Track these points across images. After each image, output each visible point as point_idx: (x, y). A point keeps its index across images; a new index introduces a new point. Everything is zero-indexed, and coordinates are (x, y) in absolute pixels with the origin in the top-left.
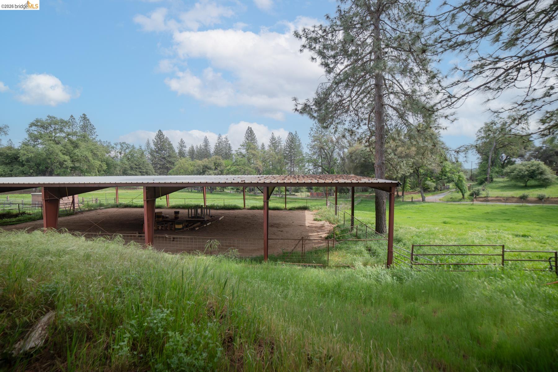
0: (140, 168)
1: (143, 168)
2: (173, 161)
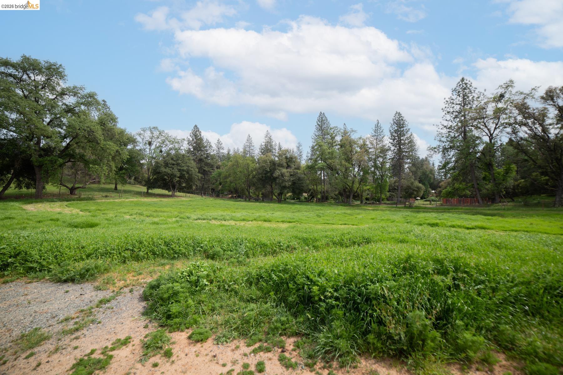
0: (178, 164)
1: (183, 165)
2: (212, 163)
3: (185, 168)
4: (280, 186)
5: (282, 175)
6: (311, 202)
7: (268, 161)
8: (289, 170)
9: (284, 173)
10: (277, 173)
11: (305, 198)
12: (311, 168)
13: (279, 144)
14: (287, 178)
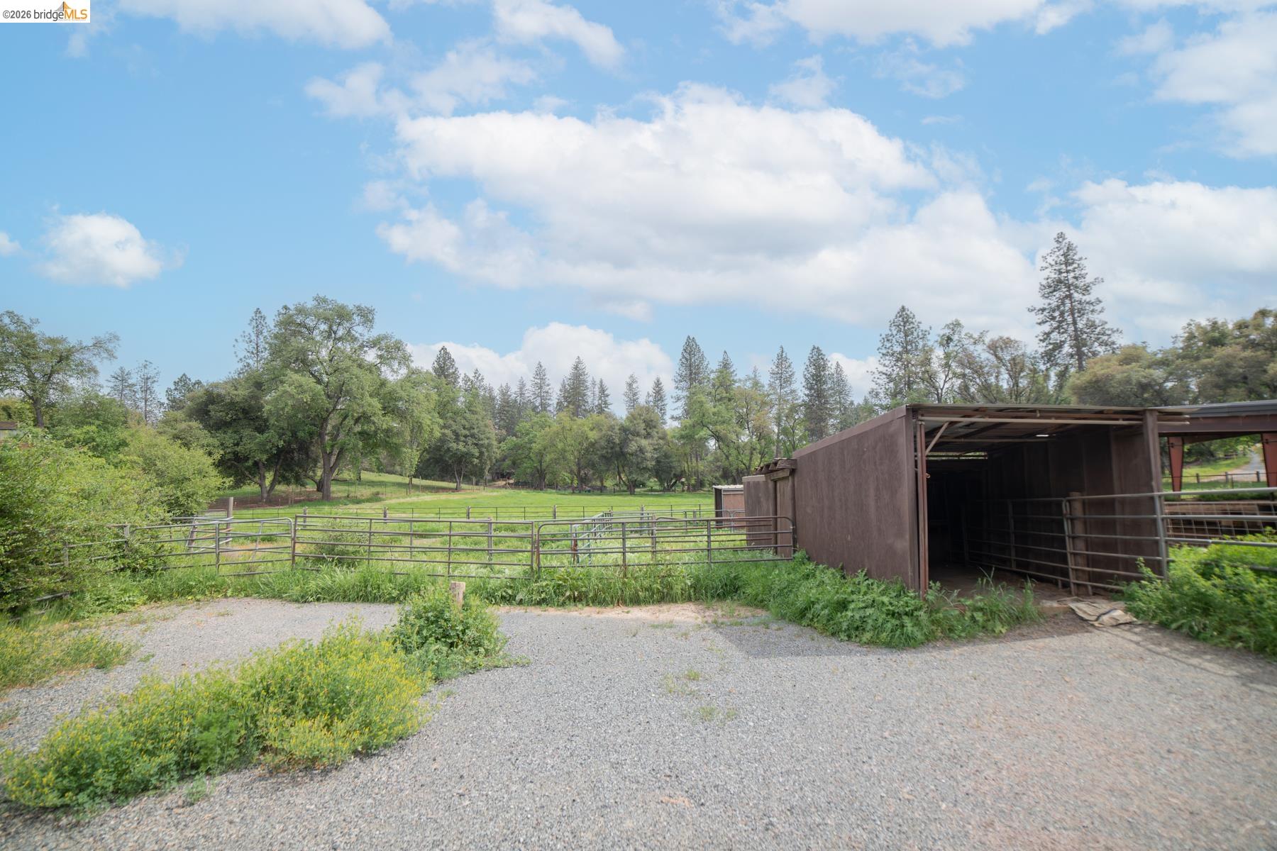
3: (486, 442)
5: (641, 450)
7: (617, 428)
8: (650, 441)
9: (644, 447)
10: (632, 447)
12: (688, 436)
13: (601, 382)
14: (649, 455)
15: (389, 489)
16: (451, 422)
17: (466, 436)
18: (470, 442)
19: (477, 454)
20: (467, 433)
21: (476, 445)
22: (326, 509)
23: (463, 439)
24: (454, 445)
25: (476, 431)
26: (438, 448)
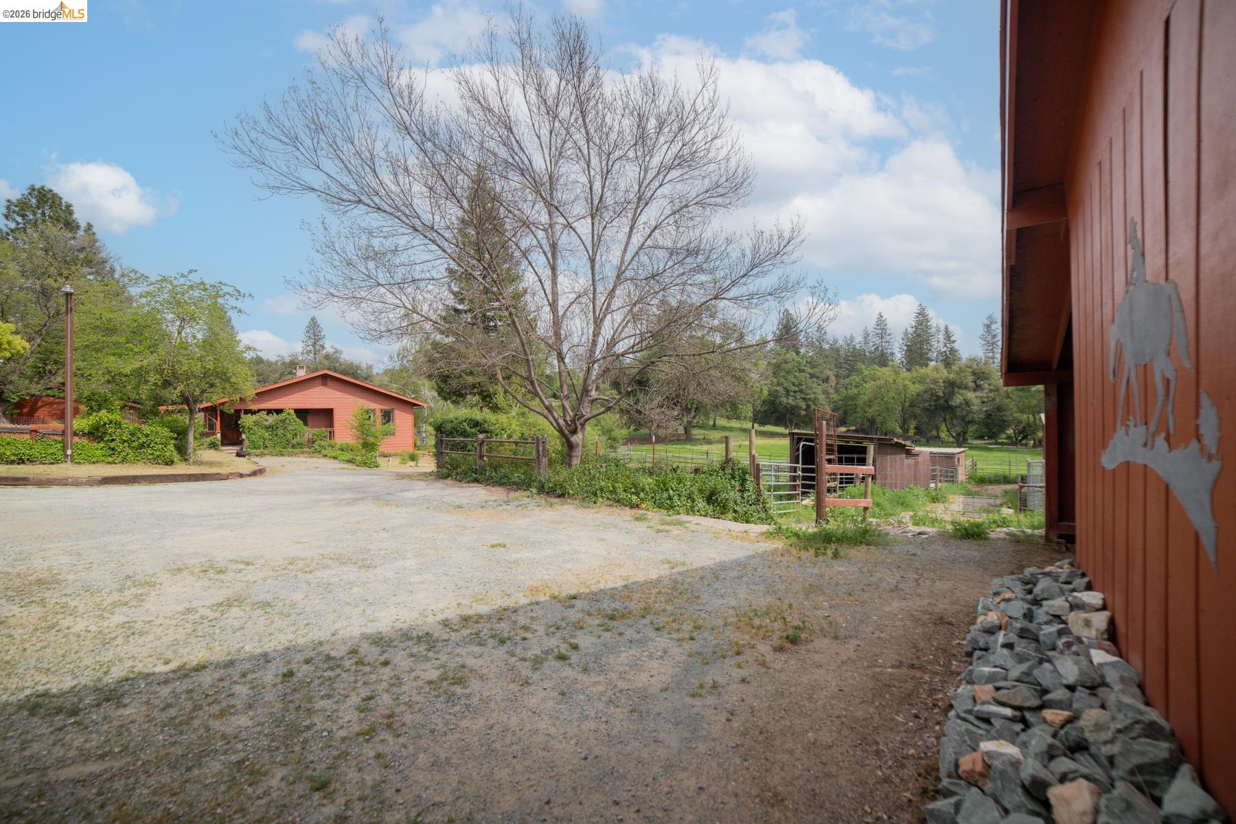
3: (812, 396)
4: (963, 420)
5: (967, 403)
6: (1022, 445)
7: (941, 381)
8: (979, 394)
9: (970, 400)
10: (957, 400)
11: (1009, 437)
13: (946, 328)
14: (975, 408)
15: (734, 434)
16: (782, 380)
17: (795, 392)
18: (798, 397)
19: (804, 407)
20: (796, 389)
21: (804, 399)
22: (688, 447)
23: (792, 394)
24: (784, 400)
25: (804, 387)
26: (772, 403)
